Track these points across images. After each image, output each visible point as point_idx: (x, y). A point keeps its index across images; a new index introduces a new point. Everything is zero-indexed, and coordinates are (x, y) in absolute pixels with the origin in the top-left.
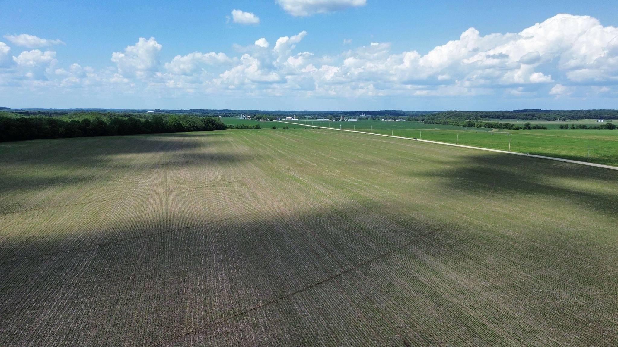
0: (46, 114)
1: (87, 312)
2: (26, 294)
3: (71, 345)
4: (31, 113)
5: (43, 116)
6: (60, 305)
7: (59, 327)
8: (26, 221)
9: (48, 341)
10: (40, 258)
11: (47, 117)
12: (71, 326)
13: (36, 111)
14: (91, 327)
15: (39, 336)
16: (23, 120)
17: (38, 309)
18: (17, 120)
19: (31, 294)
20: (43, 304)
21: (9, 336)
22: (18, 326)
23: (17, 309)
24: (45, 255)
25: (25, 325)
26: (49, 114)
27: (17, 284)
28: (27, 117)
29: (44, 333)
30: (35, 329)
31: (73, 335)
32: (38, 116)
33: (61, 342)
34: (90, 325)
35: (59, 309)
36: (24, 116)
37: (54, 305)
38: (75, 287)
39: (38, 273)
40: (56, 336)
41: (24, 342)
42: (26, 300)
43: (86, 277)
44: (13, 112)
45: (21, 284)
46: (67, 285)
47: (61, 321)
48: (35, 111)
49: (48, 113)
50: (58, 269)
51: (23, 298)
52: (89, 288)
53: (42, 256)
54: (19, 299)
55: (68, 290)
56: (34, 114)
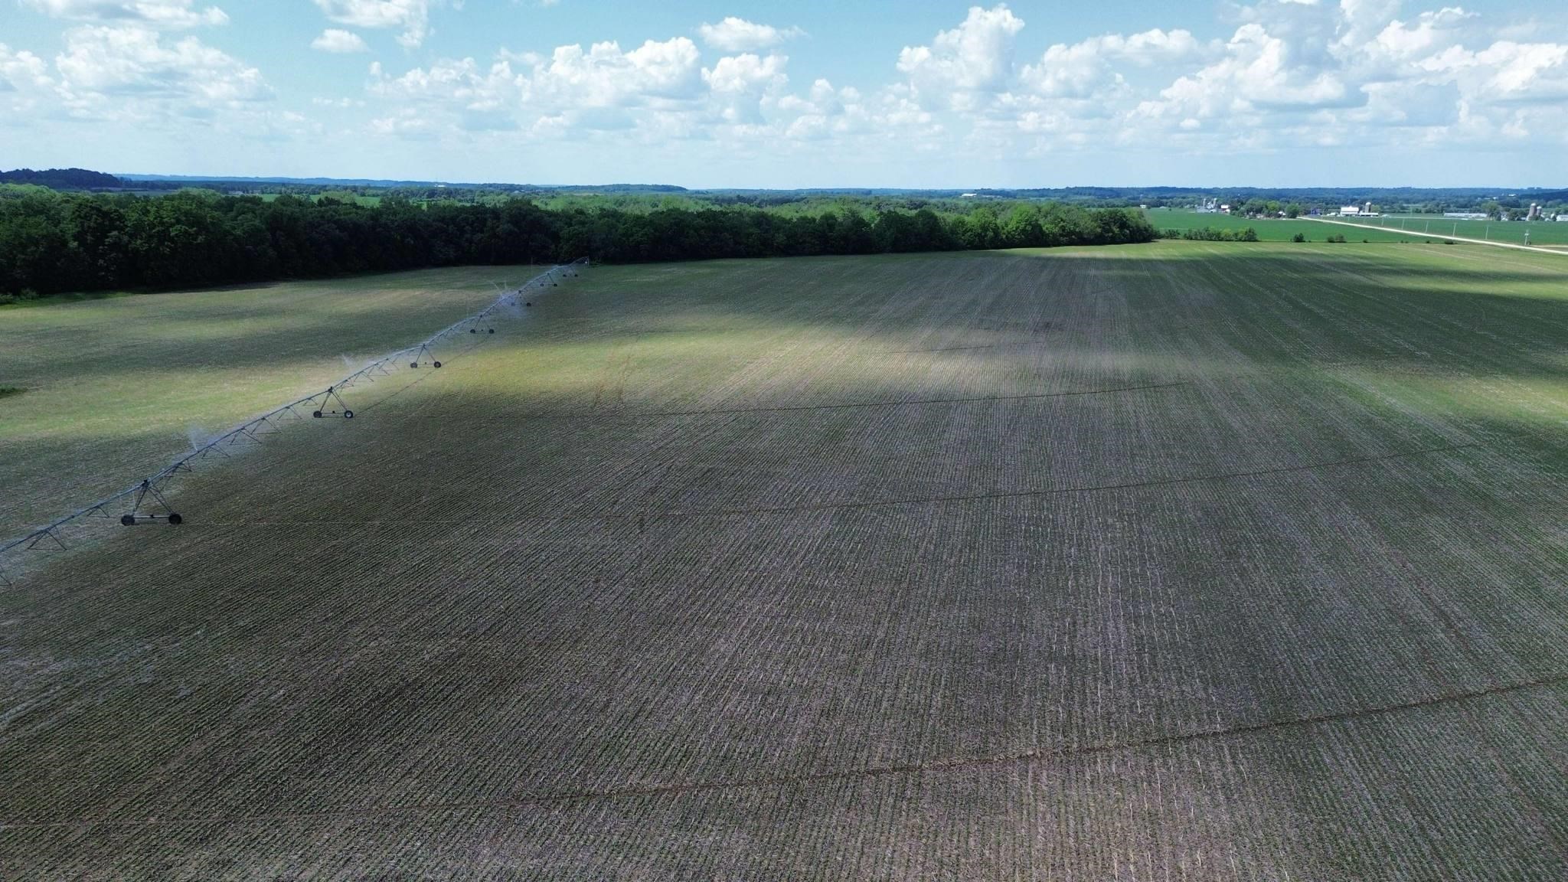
0: (752, 201)
1: (805, 654)
2: (695, 591)
3: (772, 718)
4: (723, 200)
5: (747, 208)
6: (755, 627)
7: (751, 674)
8: (703, 435)
9: (728, 700)
10: (724, 518)
11: (754, 209)
12: (773, 676)
13: (733, 195)
14: (813, 688)
15: (713, 685)
16: (708, 216)
17: (715, 626)
18: (699, 215)
19: (704, 593)
20: (725, 618)
21: (661, 671)
22: (678, 654)
23: (678, 619)
24: (734, 512)
25: (690, 655)
26: (758, 201)
27: (679, 566)
28: (717, 208)
29: (724, 679)
30: (707, 668)
31: (776, 698)
32: (737, 207)
33: (753, 707)
34: (811, 685)
35: (753, 634)
36: (710, 207)
37: (744, 624)
38: (786, 593)
39: (719, 550)
40: (745, 692)
41: (686, 690)
42: (693, 603)
43: (809, 575)
44: (690, 198)
45: (688, 568)
46: (770, 583)
47: (754, 662)
48: (730, 195)
49: (756, 198)
50: (757, 547)
51: (689, 597)
52: (813, 601)
53: (728, 514)
54: (683, 599)
55: (772, 596)
56: (730, 201)
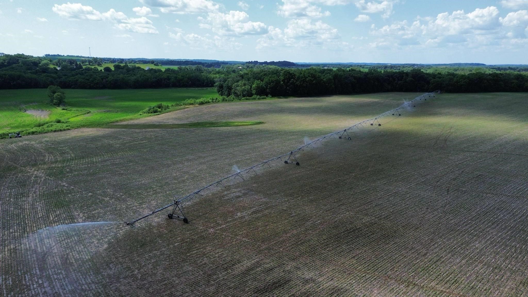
0: (516, 69)
1: (516, 257)
2: (468, 221)
3: (496, 278)
4: (502, 69)
5: (512, 71)
6: (493, 241)
7: (489, 259)
8: (479, 161)
9: (476, 266)
10: (485, 195)
11: (516, 73)
12: (499, 262)
13: (507, 67)
14: (517, 271)
15: (471, 258)
16: (494, 76)
17: (475, 236)
18: (490, 75)
19: (471, 222)
20: (480, 234)
21: (449, 247)
22: (457, 243)
23: (458, 230)
24: (489, 193)
25: (462, 244)
26: (518, 69)
27: (462, 210)
28: (498, 72)
29: (476, 258)
30: (469, 251)
31: (499, 271)
32: (508, 72)
33: (488, 271)
34: (517, 270)
35: (491, 243)
36: (495, 71)
37: (488, 238)
38: (509, 230)
39: (481, 207)
40: (485, 265)
41: (459, 257)
42: (466, 225)
43: (522, 225)
44: (487, 68)
45: (465, 211)
46: (502, 225)
47: (491, 254)
48: (505, 67)
49: (518, 68)
50: (498, 209)
51: (464, 223)
52: (523, 236)
53: (487, 194)
54: (462, 223)
55: (503, 230)
56: (505, 69)
